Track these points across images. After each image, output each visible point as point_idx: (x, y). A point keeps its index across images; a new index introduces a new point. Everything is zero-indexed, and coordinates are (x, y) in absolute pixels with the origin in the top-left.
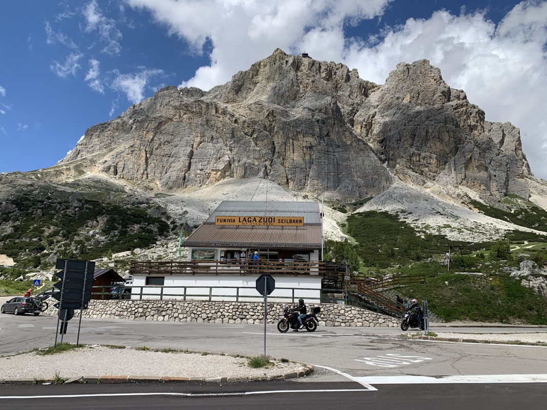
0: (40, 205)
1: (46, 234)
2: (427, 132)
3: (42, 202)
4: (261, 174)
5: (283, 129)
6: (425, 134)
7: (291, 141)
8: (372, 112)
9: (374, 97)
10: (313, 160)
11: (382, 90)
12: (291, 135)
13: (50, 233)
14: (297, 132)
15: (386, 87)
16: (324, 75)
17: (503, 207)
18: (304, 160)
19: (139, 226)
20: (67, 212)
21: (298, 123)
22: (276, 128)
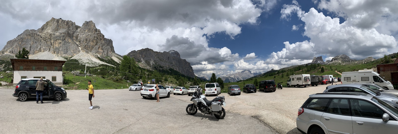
4: (48, 51)
8: (78, 33)
9: (79, 30)
12: (55, 40)
15: (82, 27)
16: (65, 24)
17: (104, 59)
18: (58, 46)
21: (57, 37)
22: (52, 38)
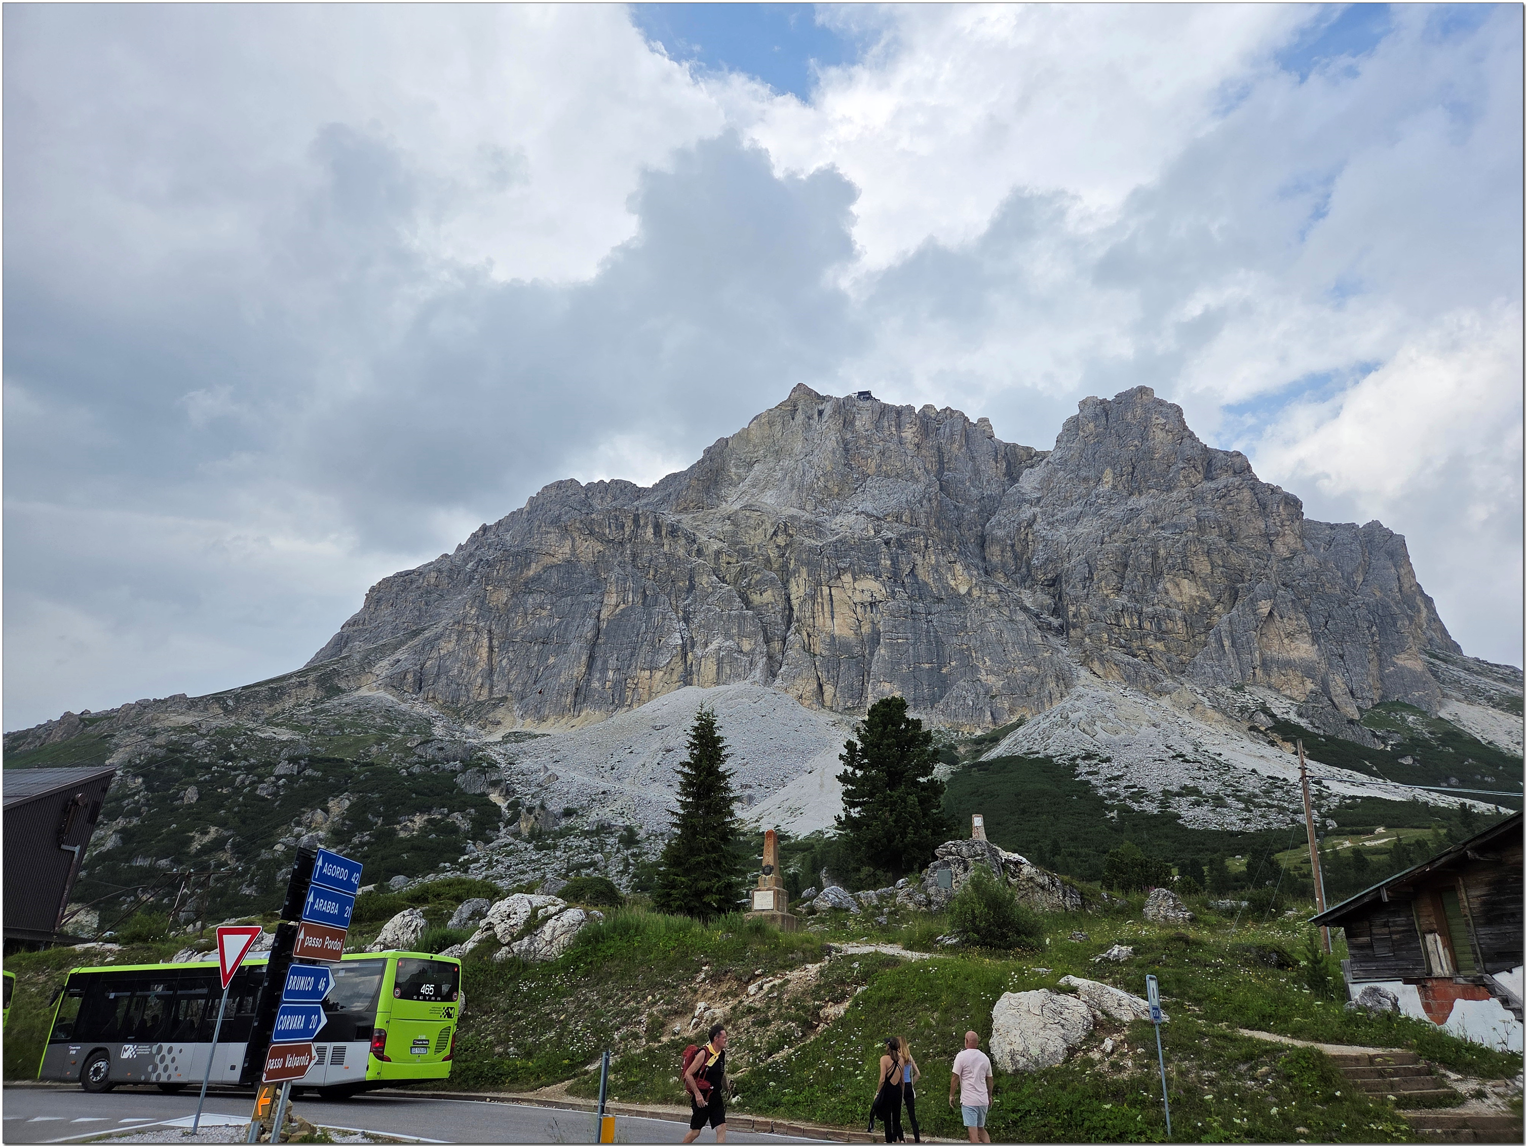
0: (201, 776)
1: (196, 846)
2: (1155, 555)
3: (207, 767)
4: (758, 673)
5: (808, 564)
6: (1149, 560)
7: (826, 590)
8: (1027, 512)
9: (1029, 481)
10: (879, 634)
11: (1048, 462)
12: (824, 577)
13: (203, 846)
14: (839, 569)
15: (1059, 455)
16: (908, 436)
17: (1362, 737)
18: (857, 634)
19: (426, 817)
20: (256, 789)
21: (841, 549)
22: (792, 561)
